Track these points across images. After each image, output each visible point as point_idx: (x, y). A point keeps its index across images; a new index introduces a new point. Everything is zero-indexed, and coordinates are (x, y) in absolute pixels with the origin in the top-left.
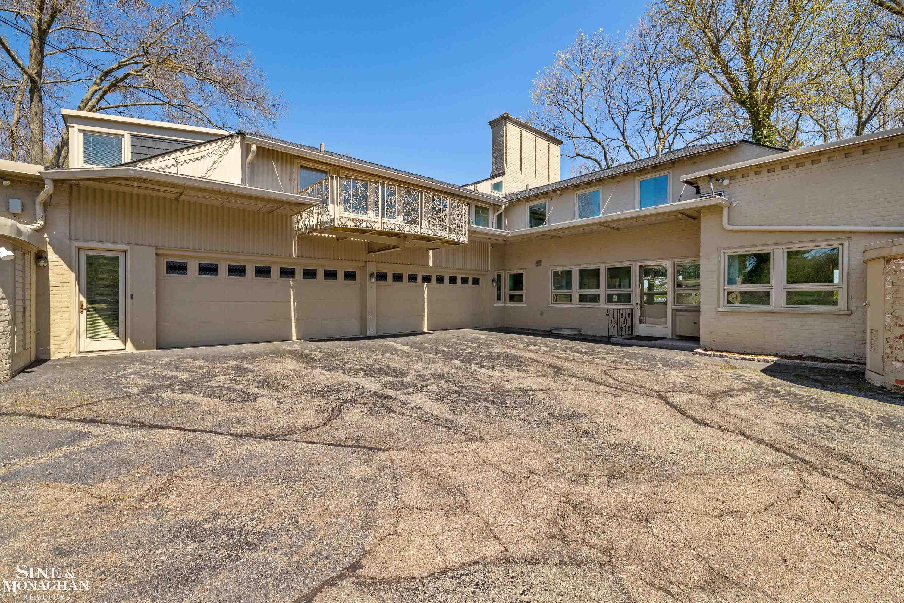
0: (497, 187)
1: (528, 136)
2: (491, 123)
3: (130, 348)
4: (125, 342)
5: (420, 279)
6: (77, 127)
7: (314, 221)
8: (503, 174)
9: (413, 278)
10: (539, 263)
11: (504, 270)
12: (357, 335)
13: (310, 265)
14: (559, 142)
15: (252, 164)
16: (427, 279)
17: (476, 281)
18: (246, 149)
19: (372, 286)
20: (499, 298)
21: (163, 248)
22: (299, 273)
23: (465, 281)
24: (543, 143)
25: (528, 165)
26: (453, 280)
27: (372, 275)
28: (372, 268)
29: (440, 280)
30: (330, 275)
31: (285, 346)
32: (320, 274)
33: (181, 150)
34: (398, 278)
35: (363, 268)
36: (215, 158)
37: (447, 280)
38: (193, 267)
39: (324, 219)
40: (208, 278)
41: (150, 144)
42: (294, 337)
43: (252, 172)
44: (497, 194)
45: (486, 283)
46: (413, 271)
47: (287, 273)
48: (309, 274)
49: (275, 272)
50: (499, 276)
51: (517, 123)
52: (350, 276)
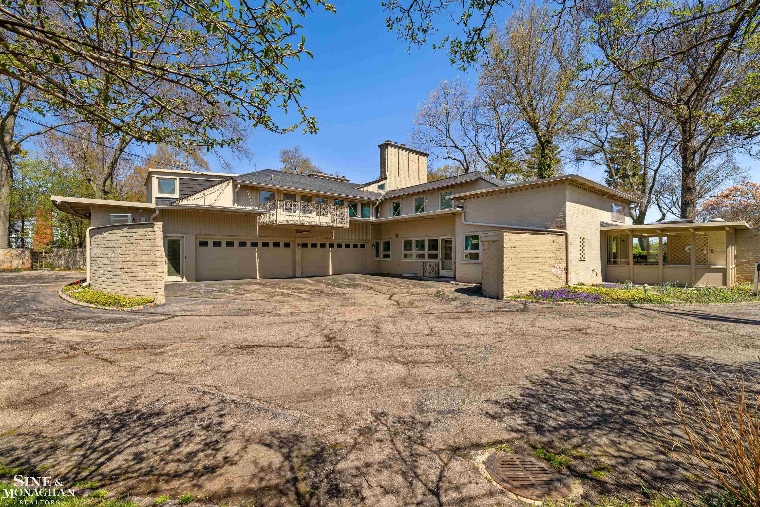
0: (382, 187)
1: (403, 153)
2: (379, 146)
3: (185, 281)
4: (182, 278)
5: (327, 245)
6: (156, 176)
7: (267, 220)
8: (386, 179)
9: (323, 246)
10: (397, 236)
11: (381, 239)
12: (291, 276)
13: (266, 240)
14: (426, 155)
15: (237, 192)
16: (331, 246)
17: (363, 246)
18: (235, 186)
19: (299, 251)
20: (377, 256)
21: (199, 235)
22: (260, 245)
23: (355, 246)
24: (414, 157)
25: (404, 171)
26: (348, 246)
27: (299, 244)
28: (299, 241)
29: (340, 246)
30: (277, 245)
31: (253, 281)
32: (271, 245)
33: (206, 189)
34: (314, 245)
35: (294, 241)
36: (220, 191)
37: (344, 246)
38: (210, 243)
39: (272, 219)
40: (217, 248)
41: (188, 182)
42: (258, 277)
43: (238, 196)
44: (381, 191)
45: (369, 246)
46: (323, 241)
47: (254, 244)
48: (266, 245)
49: (249, 244)
50: (377, 243)
51: (395, 146)
52: (287, 245)
